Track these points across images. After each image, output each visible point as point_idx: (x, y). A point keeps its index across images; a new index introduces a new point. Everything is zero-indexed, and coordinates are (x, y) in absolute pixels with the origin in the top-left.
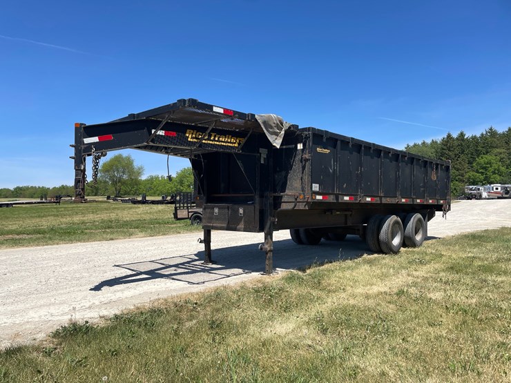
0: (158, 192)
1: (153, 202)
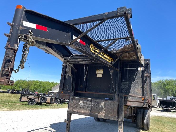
0: (5, 88)
1: (3, 92)
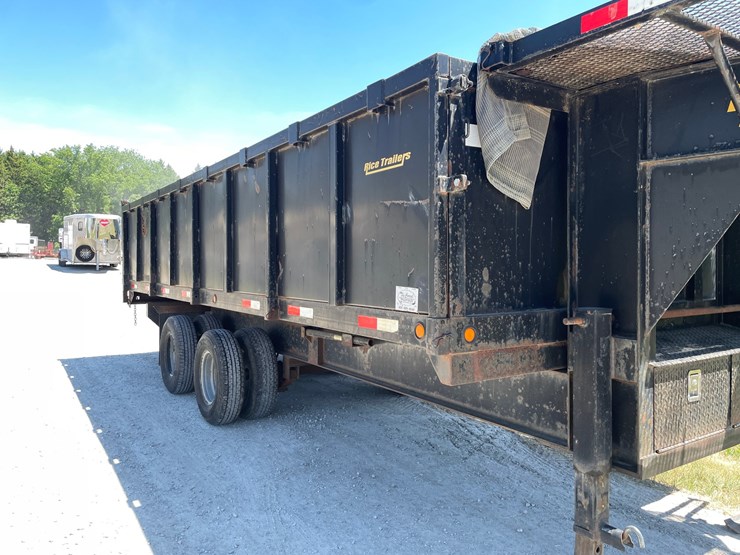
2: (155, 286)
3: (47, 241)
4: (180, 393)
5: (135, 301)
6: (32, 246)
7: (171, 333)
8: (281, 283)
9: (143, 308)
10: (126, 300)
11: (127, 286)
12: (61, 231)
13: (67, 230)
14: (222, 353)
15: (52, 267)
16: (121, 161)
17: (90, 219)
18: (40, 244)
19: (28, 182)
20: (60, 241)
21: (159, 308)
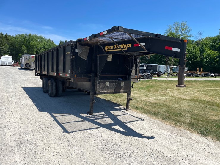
2: (41, 72)
3: (17, 61)
4: (46, 93)
5: (38, 75)
6: (13, 63)
7: (44, 81)
8: (59, 70)
9: (39, 77)
10: (36, 75)
11: (36, 72)
12: (21, 59)
13: (23, 59)
14: (52, 83)
15: (19, 69)
16: (38, 39)
17: (29, 56)
18: (15, 62)
19: (11, 44)
20: (21, 62)
21: (42, 76)
